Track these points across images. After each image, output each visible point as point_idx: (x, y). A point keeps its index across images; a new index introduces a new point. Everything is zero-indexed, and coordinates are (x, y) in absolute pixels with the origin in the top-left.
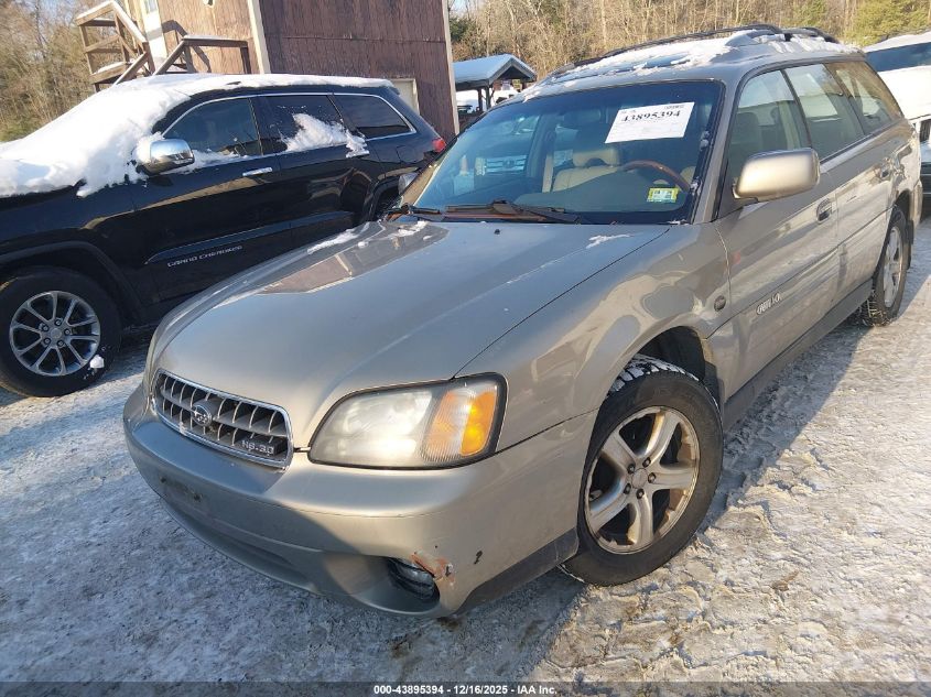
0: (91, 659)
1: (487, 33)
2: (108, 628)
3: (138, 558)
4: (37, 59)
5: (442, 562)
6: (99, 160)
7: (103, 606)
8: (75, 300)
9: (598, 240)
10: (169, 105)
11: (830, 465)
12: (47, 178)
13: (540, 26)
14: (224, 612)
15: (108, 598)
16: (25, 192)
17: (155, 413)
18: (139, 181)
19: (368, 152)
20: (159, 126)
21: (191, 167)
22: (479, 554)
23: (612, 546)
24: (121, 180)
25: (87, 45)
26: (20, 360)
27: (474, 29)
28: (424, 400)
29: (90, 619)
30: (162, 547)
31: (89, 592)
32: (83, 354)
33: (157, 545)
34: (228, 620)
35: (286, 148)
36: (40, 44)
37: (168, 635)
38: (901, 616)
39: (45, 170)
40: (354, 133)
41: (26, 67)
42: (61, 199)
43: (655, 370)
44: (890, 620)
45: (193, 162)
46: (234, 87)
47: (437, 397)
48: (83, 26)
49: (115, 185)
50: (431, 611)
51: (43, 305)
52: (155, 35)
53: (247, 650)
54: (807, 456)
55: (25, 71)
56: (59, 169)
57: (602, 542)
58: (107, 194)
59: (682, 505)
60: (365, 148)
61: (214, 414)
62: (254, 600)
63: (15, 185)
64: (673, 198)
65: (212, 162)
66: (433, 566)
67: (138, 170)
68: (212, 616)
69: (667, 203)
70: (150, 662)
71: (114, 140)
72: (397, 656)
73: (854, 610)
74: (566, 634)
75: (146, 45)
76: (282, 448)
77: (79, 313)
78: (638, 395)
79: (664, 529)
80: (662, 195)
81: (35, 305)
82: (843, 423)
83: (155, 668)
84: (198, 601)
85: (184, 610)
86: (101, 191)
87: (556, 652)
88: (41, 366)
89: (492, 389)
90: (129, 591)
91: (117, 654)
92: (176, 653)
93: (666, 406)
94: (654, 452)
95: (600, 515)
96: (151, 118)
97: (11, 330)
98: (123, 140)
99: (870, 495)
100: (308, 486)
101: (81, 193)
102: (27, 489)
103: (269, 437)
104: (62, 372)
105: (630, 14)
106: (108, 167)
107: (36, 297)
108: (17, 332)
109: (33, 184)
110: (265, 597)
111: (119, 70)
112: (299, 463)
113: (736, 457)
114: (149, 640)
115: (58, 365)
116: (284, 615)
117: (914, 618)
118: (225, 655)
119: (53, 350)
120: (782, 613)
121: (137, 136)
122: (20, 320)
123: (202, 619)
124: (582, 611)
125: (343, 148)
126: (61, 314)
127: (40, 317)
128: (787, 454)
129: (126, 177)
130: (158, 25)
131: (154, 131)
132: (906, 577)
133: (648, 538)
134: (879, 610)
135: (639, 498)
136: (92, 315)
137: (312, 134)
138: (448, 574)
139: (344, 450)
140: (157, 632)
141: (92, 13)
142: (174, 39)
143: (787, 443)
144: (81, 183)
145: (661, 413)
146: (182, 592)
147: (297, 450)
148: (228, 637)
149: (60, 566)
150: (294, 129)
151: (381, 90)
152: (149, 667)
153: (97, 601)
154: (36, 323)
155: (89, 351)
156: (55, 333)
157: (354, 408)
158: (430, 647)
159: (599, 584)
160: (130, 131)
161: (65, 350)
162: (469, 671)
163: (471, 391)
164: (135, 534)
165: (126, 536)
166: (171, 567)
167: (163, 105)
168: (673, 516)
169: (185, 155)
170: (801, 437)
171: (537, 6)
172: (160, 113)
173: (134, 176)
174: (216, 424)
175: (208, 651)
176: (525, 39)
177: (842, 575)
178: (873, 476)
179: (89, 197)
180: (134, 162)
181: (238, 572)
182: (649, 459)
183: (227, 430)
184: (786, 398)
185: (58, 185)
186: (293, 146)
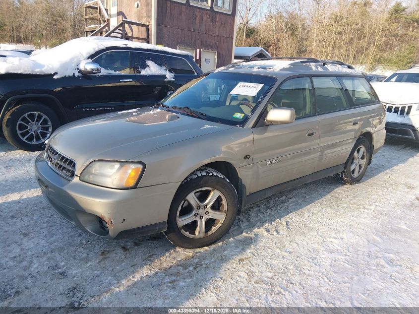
0: (5, 236)
1: (263, 35)
2: (14, 229)
3: (34, 210)
4: (71, 15)
5: (110, 219)
6: (64, 66)
7: (16, 222)
8: (45, 117)
9: (207, 126)
10: (97, 50)
11: (290, 227)
12: (43, 69)
13: (286, 36)
14: (54, 232)
15: (18, 220)
16: (34, 73)
17: (45, 158)
18: (79, 76)
19: (174, 80)
20: (91, 57)
21: (100, 74)
22: (124, 220)
23: (187, 234)
24: (71, 75)
25: (86, 16)
26: (19, 135)
27: (257, 33)
28: (117, 166)
29: (10, 225)
30: (44, 208)
31: (13, 217)
32: (43, 138)
33: (42, 207)
34: (54, 234)
35: (140, 73)
36: (73, 10)
37: (32, 235)
38: (276, 278)
39: (43, 66)
40: (170, 71)
41: (66, 18)
42: (47, 78)
43: (211, 174)
44: (272, 278)
45: (100, 72)
46: (125, 46)
47: (121, 166)
48: (86, 8)
49: (69, 76)
50: (106, 236)
51: (32, 116)
52: (114, 16)
53: (56, 244)
54: (284, 223)
55: (65, 20)
56: (48, 66)
57: (183, 231)
58: (65, 79)
59: (218, 226)
60: (173, 78)
61: (58, 161)
62: (65, 230)
63: (30, 70)
64: (241, 117)
65: (109, 73)
66: (107, 220)
67: (79, 72)
68: (49, 232)
69: (239, 119)
70: (23, 241)
71: (72, 59)
72: (102, 255)
73: (261, 272)
74: (161, 260)
75: (108, 20)
76: (73, 175)
77: (45, 122)
78: (202, 181)
79: (210, 233)
80: (239, 116)
81: (29, 116)
82: (307, 215)
83: (24, 243)
84: (47, 227)
85: (41, 229)
86: (63, 77)
87: (155, 265)
88: (26, 139)
89: (141, 167)
90: (26, 220)
91: (14, 237)
92: (33, 240)
93: (214, 188)
94: (208, 203)
95: (182, 221)
96: (88, 53)
97: (18, 123)
98: (76, 60)
99: (297, 240)
100: (77, 188)
101: (55, 77)
102: (7, 181)
103: (70, 170)
104: (34, 142)
105: (327, 37)
106: (67, 69)
107: (30, 113)
108: (20, 125)
109: (37, 71)
110: (70, 230)
111: (96, 28)
112: (76, 180)
113: (259, 218)
114: (26, 235)
115: (33, 140)
116: (72, 237)
117: (280, 279)
118: (48, 244)
119: (32, 134)
120: (237, 268)
121: (81, 59)
122: (22, 120)
123: (46, 232)
124: (170, 254)
125: (164, 77)
126: (38, 121)
127: (30, 121)
128: (278, 220)
129: (74, 74)
130: (116, 12)
131: (89, 58)
132: (287, 267)
133: (202, 235)
134: (270, 274)
135: (200, 219)
136: (50, 123)
137: (152, 69)
138: (111, 223)
139: (91, 178)
140: (29, 233)
141: (90, 3)
142: (121, 19)
143: (280, 217)
144: (56, 73)
145: (213, 190)
146: (43, 223)
147: (77, 176)
148: (52, 239)
149: (7, 207)
150: (145, 66)
151: (186, 56)
152: (22, 242)
153: (14, 220)
154: (28, 122)
155: (46, 137)
156: (34, 128)
157: (97, 165)
158: (115, 255)
159: (180, 247)
160: (79, 57)
161: (37, 135)
162: (123, 264)
163: (133, 166)
164: (36, 202)
165: (33, 202)
166: (43, 215)
167: (94, 49)
168: (214, 229)
169: (97, 69)
170: (288, 216)
171: (287, 27)
172: (92, 52)
173: (77, 74)
174: (58, 164)
175: (43, 242)
176: (279, 41)
177: (266, 261)
178: (303, 234)
179: (57, 79)
180: (78, 69)
181: (65, 221)
182: (206, 206)
183: (61, 166)
184: (293, 202)
185: (47, 73)
186: (143, 72)
